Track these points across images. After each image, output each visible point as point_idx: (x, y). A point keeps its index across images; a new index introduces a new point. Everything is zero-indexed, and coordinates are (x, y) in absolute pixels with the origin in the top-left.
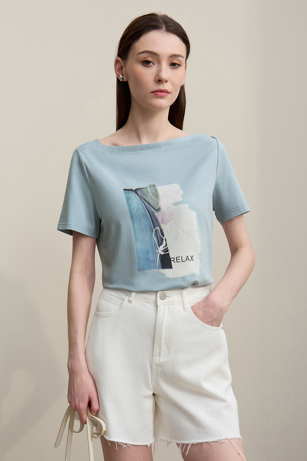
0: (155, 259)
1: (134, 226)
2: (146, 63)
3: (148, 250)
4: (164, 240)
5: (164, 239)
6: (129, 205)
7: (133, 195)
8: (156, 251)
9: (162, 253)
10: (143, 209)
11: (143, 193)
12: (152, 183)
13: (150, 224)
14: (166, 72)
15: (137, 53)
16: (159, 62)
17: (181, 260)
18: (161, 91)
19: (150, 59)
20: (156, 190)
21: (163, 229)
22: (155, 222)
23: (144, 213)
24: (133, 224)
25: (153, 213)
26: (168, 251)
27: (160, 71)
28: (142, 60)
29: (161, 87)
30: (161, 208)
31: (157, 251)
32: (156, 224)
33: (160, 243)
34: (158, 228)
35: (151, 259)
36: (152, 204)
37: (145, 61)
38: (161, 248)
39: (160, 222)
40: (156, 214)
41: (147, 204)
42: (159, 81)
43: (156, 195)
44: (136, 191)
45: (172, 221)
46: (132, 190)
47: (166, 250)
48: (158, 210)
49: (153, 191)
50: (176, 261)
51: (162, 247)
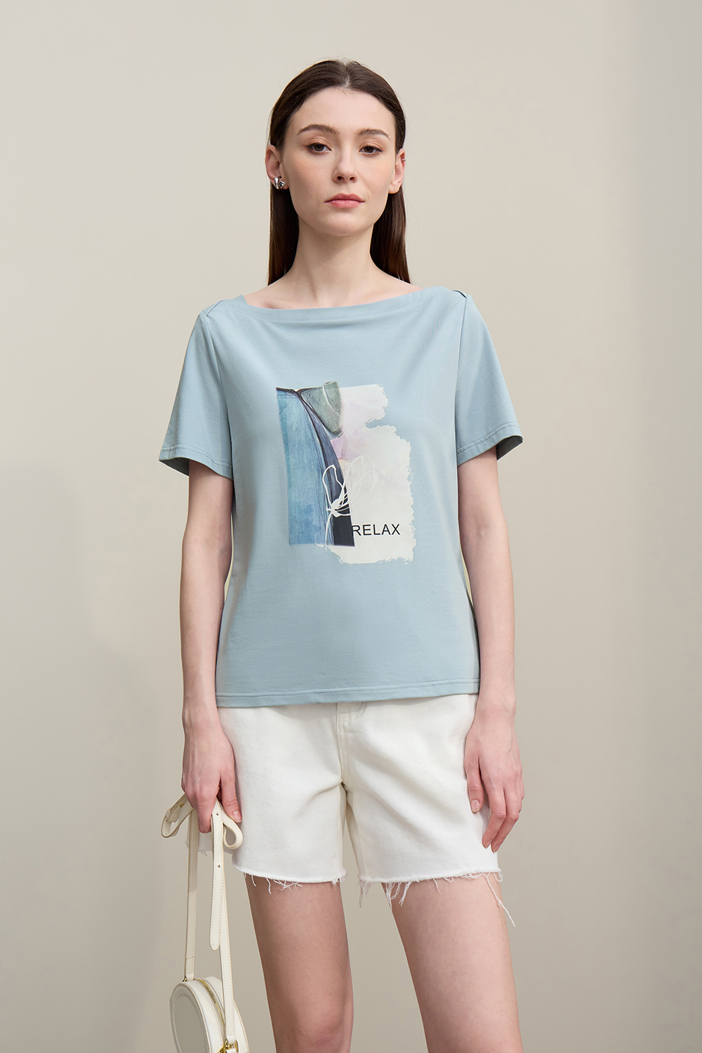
0: (322, 523)
1: (288, 460)
2: (316, 148)
3: (310, 506)
4: (343, 490)
5: (343, 487)
6: (283, 419)
7: (293, 401)
8: (324, 509)
9: (337, 515)
10: (307, 430)
11: (313, 398)
12: (332, 380)
13: (319, 458)
14: (352, 161)
15: (297, 131)
16: (338, 144)
17: (372, 532)
18: (345, 198)
19: (321, 140)
20: (338, 393)
21: (342, 468)
22: (328, 456)
23: (310, 437)
24: (287, 455)
25: (327, 438)
26: (348, 511)
27: (340, 160)
28: (307, 144)
29: (345, 190)
30: (342, 430)
31: (327, 510)
32: (330, 459)
33: (334, 495)
34: (333, 466)
35: (315, 522)
36: (326, 422)
37: (313, 144)
38: (336, 504)
39: (339, 457)
40: (332, 441)
41: (317, 421)
42: (340, 179)
43: (337, 405)
44: (299, 394)
45: (362, 457)
46: (292, 391)
47: (345, 510)
48: (337, 433)
49: (332, 396)
50: (362, 533)
51: (337, 502)
